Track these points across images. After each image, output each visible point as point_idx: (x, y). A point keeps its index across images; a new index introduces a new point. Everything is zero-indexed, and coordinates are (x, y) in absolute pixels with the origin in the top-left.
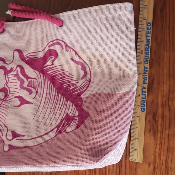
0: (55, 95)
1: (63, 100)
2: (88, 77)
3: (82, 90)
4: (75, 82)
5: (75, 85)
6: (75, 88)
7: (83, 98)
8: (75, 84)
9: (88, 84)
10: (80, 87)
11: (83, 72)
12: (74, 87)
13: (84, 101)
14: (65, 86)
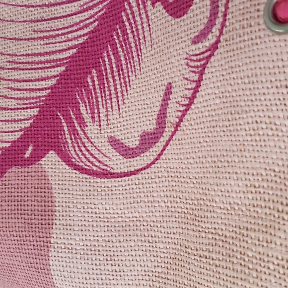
0: (60, 51)
1: (39, 90)
2: (119, 163)
3: (73, 152)
4: (103, 118)
5: (93, 118)
6: (82, 124)
7: (43, 161)
8: (97, 119)
9: (94, 168)
10: (86, 140)
11: (133, 142)
12: (85, 116)
13: (33, 168)
14: (93, 79)
